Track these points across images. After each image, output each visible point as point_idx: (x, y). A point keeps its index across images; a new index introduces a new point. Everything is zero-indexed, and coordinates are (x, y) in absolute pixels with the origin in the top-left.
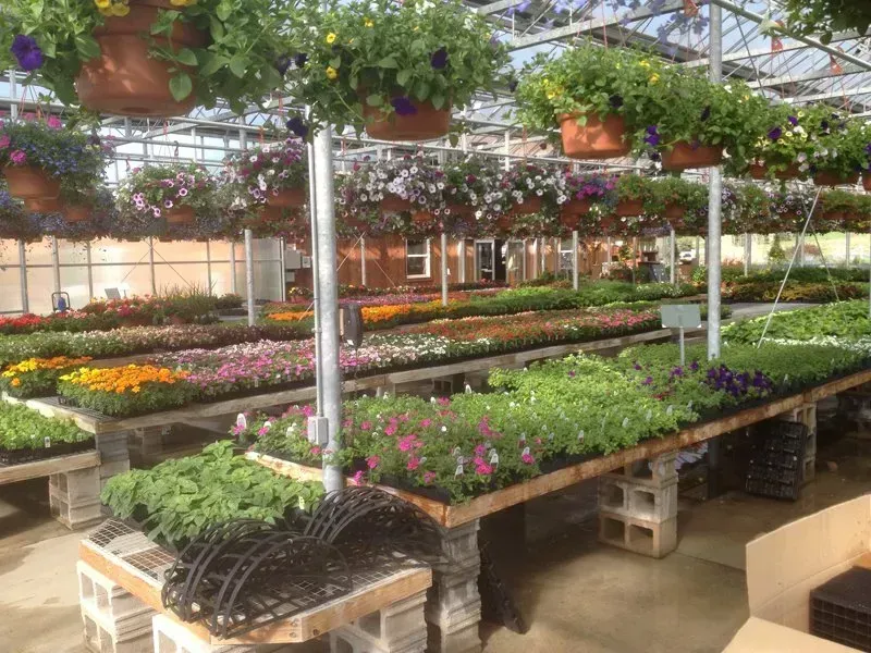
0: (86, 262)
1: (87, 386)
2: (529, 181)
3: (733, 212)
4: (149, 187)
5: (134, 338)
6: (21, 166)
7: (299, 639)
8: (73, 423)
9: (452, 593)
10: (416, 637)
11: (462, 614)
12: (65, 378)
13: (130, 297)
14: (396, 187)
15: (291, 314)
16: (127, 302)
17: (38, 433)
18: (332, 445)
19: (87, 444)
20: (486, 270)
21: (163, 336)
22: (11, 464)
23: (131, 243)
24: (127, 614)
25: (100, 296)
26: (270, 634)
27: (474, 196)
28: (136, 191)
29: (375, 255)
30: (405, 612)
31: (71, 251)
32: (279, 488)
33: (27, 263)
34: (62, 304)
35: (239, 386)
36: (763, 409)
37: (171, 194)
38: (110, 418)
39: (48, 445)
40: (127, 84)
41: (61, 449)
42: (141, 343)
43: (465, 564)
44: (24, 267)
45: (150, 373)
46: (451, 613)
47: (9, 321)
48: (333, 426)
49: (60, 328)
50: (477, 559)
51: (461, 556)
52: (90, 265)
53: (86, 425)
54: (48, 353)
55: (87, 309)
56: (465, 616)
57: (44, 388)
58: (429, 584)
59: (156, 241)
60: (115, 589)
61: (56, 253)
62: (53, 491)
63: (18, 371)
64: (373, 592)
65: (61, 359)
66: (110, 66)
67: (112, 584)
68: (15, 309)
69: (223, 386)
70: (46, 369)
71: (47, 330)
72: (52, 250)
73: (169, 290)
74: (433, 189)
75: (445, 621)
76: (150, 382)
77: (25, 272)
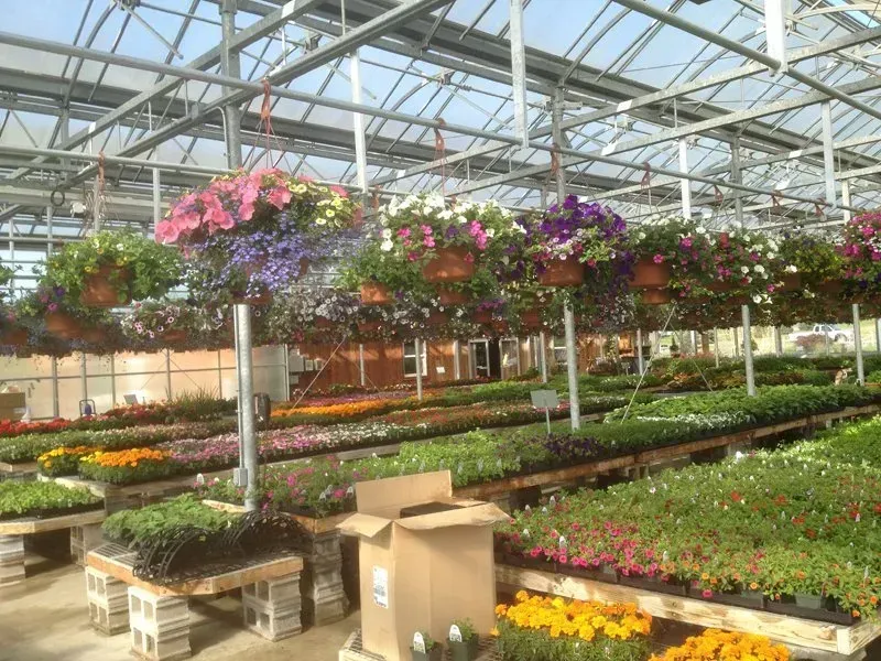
0: (110, 372)
1: (99, 464)
2: (433, 301)
3: (623, 317)
4: (146, 317)
5: (144, 433)
6: (54, 313)
7: (211, 592)
8: (89, 491)
9: (321, 578)
10: (293, 602)
11: (328, 592)
12: (84, 459)
13: (148, 403)
14: (322, 311)
15: (282, 411)
16: (144, 407)
17: (63, 497)
18: (250, 486)
19: (98, 505)
20: (481, 368)
21: (167, 431)
22: (43, 518)
23: (149, 355)
24: (116, 595)
25: (122, 403)
26: (193, 589)
27: (385, 315)
28: (137, 320)
29: (373, 355)
30: (285, 584)
31: (96, 363)
32: (216, 517)
33: (59, 375)
34: (88, 410)
35: (214, 461)
36: (592, 466)
37: (162, 321)
38: (115, 486)
39: (70, 505)
40: (100, 298)
41: (79, 508)
42: (148, 437)
43: (329, 559)
44: (56, 378)
45: (146, 452)
46: (320, 590)
47: (42, 425)
48: (251, 474)
49: (84, 428)
50: (339, 556)
51: (327, 553)
52: (113, 375)
53: (97, 491)
54: (73, 445)
55: (109, 414)
56: (330, 593)
57: (68, 468)
58: (301, 567)
59: (171, 352)
60: (108, 578)
61: (84, 366)
62: (73, 542)
63: (50, 456)
64: (260, 568)
65: (83, 447)
66: (92, 290)
67: (107, 575)
68: (47, 416)
69: (200, 462)
70: (70, 455)
71: (74, 430)
72: (81, 362)
73: (179, 396)
74: (350, 311)
75: (316, 596)
76: (144, 458)
77: (56, 384)
